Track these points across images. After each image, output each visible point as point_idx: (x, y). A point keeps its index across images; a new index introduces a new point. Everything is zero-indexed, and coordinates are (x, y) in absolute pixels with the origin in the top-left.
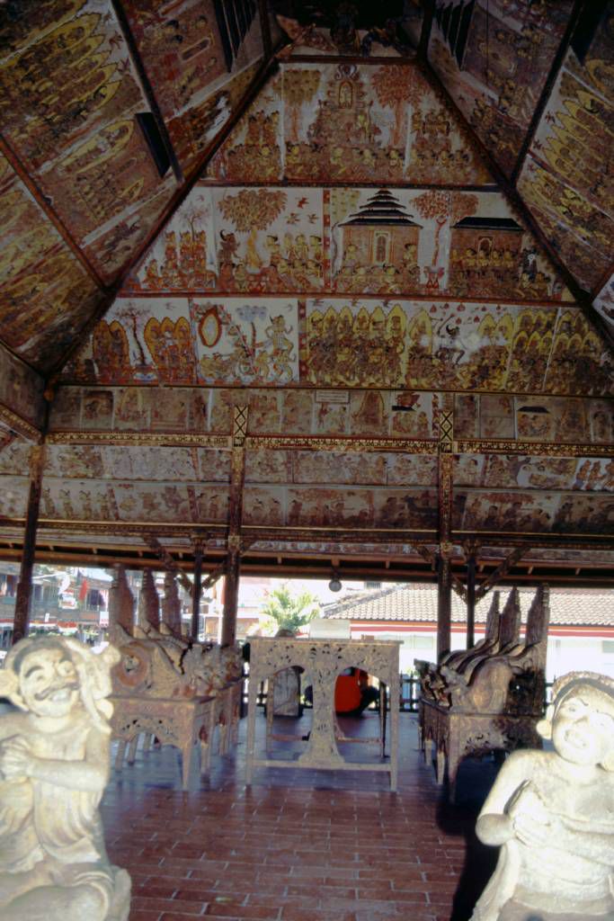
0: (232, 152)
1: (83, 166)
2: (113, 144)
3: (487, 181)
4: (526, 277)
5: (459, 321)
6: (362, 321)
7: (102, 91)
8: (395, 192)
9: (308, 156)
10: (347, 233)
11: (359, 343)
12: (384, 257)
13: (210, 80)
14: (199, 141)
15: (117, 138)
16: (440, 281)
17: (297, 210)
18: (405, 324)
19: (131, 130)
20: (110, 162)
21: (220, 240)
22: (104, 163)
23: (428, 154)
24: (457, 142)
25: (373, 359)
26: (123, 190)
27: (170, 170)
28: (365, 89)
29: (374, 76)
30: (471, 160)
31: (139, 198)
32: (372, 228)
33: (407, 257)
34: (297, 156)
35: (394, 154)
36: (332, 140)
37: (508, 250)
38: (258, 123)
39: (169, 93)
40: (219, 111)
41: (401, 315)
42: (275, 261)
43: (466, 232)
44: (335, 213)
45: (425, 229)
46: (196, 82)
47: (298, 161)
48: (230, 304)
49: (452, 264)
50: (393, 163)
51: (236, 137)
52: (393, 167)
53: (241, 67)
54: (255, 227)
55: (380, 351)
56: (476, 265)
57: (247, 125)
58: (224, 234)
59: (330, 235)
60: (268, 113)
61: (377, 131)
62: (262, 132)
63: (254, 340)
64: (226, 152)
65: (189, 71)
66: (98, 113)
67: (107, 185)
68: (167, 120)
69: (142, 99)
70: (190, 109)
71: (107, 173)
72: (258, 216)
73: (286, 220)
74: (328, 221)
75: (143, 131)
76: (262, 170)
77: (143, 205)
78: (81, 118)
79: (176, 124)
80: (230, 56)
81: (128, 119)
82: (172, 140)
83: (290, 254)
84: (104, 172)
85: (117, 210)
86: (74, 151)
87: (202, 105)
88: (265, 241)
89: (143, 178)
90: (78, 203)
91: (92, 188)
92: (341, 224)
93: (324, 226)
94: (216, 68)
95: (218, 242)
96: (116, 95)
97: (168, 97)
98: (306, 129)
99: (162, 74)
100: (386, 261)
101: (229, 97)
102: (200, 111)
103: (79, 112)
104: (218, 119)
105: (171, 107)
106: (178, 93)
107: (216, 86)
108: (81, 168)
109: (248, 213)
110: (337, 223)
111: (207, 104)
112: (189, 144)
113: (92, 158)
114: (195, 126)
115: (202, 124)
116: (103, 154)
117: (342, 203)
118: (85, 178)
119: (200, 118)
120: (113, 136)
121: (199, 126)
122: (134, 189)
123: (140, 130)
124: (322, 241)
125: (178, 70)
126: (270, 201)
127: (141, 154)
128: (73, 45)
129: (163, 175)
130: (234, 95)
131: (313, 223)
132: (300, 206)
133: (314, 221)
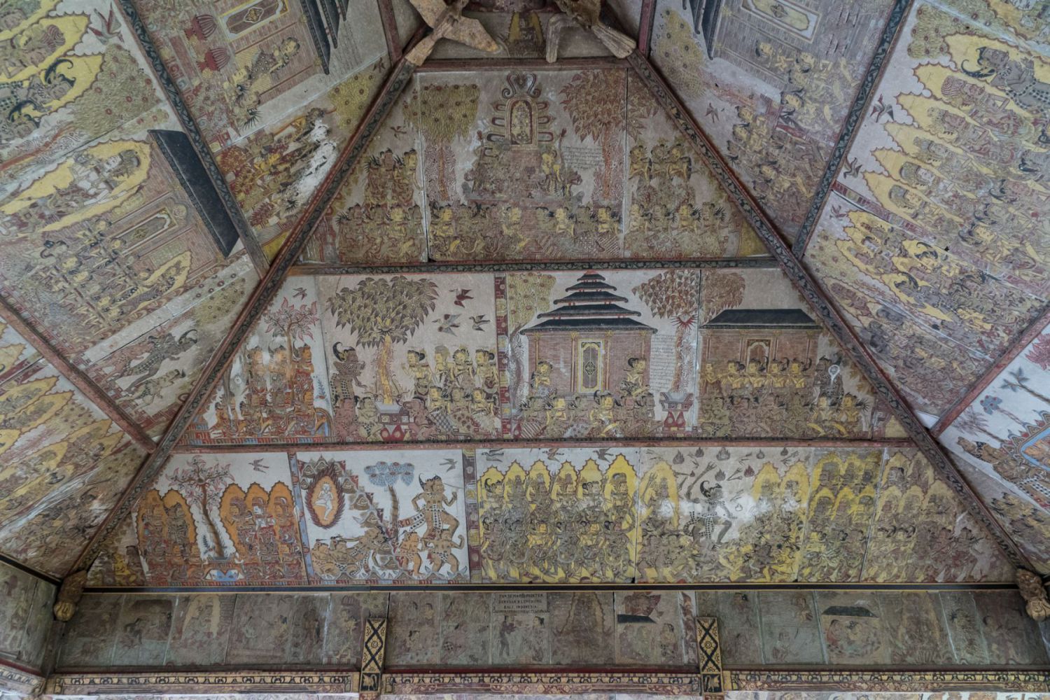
0: (344, 217)
1: (51, 219)
2: (110, 185)
3: (756, 251)
4: (825, 403)
5: (720, 475)
6: (566, 482)
7: (61, 68)
8: (609, 276)
9: (467, 224)
10: (534, 344)
11: (562, 516)
12: (594, 382)
13: (291, 82)
14: (286, 196)
15: (118, 173)
16: (686, 415)
17: (453, 310)
18: (634, 484)
19: (146, 162)
20: (112, 218)
21: (332, 359)
22: (98, 218)
23: (658, 212)
24: (705, 190)
25: (585, 541)
26: (150, 271)
27: (239, 245)
28: (551, 112)
29: (565, 90)
30: (728, 217)
31: (186, 288)
32: (574, 334)
33: (632, 378)
34: (448, 224)
35: (603, 215)
36: (504, 196)
37: (795, 360)
38: (383, 170)
39: (212, 94)
40: (316, 146)
41: (626, 470)
42: (422, 390)
43: (727, 335)
44: (514, 312)
45: (661, 332)
46: (263, 83)
47: (451, 232)
48: (356, 461)
49: (705, 385)
50: (603, 228)
51: (349, 194)
52: (602, 235)
53: (348, 67)
54: (388, 338)
55: (595, 527)
56: (743, 387)
57: (365, 173)
58: (340, 348)
59: (507, 347)
60: (398, 153)
61: (575, 179)
62: (390, 184)
63: (395, 516)
64: (335, 218)
65: (247, 58)
66: (63, 116)
67: (114, 259)
68: (216, 148)
69: (158, 101)
70: (260, 133)
71: (108, 238)
72: (393, 321)
73: (437, 325)
74: (503, 325)
75: (173, 165)
76: (394, 245)
77: (197, 303)
78: (25, 119)
79: (236, 158)
80: (324, 42)
81: (136, 138)
82: (233, 188)
83: (446, 381)
84: (102, 235)
85: (145, 308)
86: (24, 186)
87: (283, 129)
88: (405, 360)
89: (189, 253)
90: (56, 288)
91: (81, 264)
92: (526, 330)
93: (498, 334)
94: (300, 60)
95: (331, 362)
96: (99, 84)
97: (213, 103)
98: (460, 180)
99: (192, 54)
100: (599, 387)
101: (331, 121)
102: (279, 141)
103: (18, 107)
104: (316, 159)
105: (221, 124)
106: (230, 97)
107: (303, 97)
108: (47, 223)
109: (376, 316)
110: (519, 327)
111: (291, 130)
112: (267, 200)
113: (68, 205)
114: (274, 167)
115: (288, 165)
116: (93, 201)
117: (525, 296)
118: (62, 243)
119: (281, 153)
120: (108, 167)
121: (281, 168)
122: (173, 272)
123: (167, 164)
124: (496, 358)
125: (222, 51)
126: (409, 296)
127: (175, 209)
129: (227, 253)
130: (338, 119)
131: (480, 329)
132: (458, 303)
133: (482, 326)
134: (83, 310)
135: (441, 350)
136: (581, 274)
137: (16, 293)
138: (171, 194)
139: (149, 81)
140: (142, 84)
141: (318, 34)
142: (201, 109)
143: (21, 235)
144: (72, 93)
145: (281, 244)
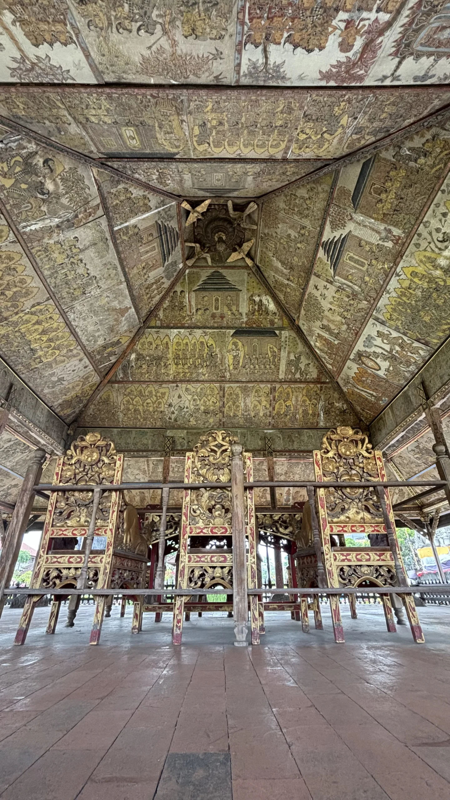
1: (239, 364)
2: (238, 350)
4: (422, 160)
5: (438, 230)
6: (403, 294)
7: (208, 345)
8: (324, 239)
9: (295, 274)
10: (339, 275)
12: (363, 263)
13: (238, 300)
14: (271, 314)
15: (236, 347)
16: (394, 233)
19: (237, 341)
20: (247, 354)
21: (324, 330)
22: (244, 356)
23: (306, 212)
24: (302, 192)
26: (267, 354)
27: (277, 332)
28: (270, 233)
29: (265, 226)
30: (314, 186)
31: (280, 349)
32: (341, 261)
33: (367, 248)
34: (294, 279)
35: (302, 232)
36: (290, 259)
38: (277, 286)
39: (230, 320)
40: (261, 301)
41: (411, 269)
42: (343, 316)
43: (362, 202)
44: (326, 276)
45: (352, 229)
46: (234, 308)
47: (296, 279)
48: (360, 347)
50: (307, 234)
52: (309, 235)
53: (243, 285)
54: (322, 314)
58: (321, 327)
59: (337, 284)
60: (273, 280)
61: (289, 236)
62: (280, 287)
63: (387, 351)
65: (226, 309)
66: (218, 350)
67: (258, 359)
68: (244, 325)
69: (226, 331)
70: (246, 314)
71: (251, 357)
72: (317, 309)
73: (323, 299)
74: (329, 281)
76: (296, 296)
77: (287, 349)
78: (214, 356)
79: (250, 322)
80: (233, 289)
81: (231, 340)
82: (258, 326)
83: (342, 308)
84: (249, 358)
85: (278, 360)
86: (228, 363)
87: (249, 308)
88: (331, 314)
89: (269, 344)
90: (256, 372)
91: (254, 365)
92: (334, 275)
93: (332, 284)
94: (233, 296)
96: (215, 340)
97: (232, 321)
98: (283, 269)
99: (219, 320)
100: (366, 262)
101: (256, 294)
102: (252, 310)
103: (212, 355)
104: (265, 302)
105: (238, 321)
106: (234, 317)
107: (244, 299)
109: (314, 312)
110: (332, 277)
111: (251, 306)
112: (268, 319)
113: (237, 359)
114: (259, 314)
115: (261, 310)
116: (240, 355)
117: (322, 269)
118: (246, 365)
119: (256, 311)
120: (234, 348)
121: (261, 312)
122: (271, 350)
123: (241, 337)
124: (340, 289)
125: (221, 314)
126: (311, 301)
127: (254, 341)
128: (182, 347)
129: (277, 336)
130: (257, 292)
131: (328, 289)
133: (327, 287)
134: (267, 371)
135: (331, 303)
136: (321, 248)
137: (252, 379)
138: (249, 340)
139: (220, 331)
140: (220, 333)
141: (230, 290)
142: (232, 324)
143: (238, 370)
144: (214, 345)
145: (286, 321)
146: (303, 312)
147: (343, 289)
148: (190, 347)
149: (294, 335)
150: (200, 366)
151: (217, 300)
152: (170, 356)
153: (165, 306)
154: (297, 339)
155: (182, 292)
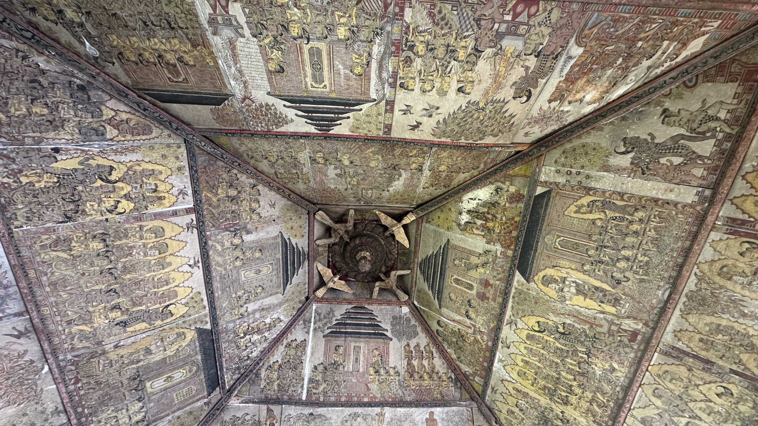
0: (474, 169)
1: (603, 290)
2: (564, 280)
4: (71, 15)
7: (537, 329)
10: (365, 92)
12: (311, 55)
13: (463, 251)
14: (497, 198)
15: (556, 281)
16: (209, 9)
19: (541, 274)
20: (579, 266)
21: (536, 91)
22: (584, 272)
23: (288, 160)
24: (264, 167)
26: (594, 222)
27: (540, 190)
28: (352, 195)
30: (245, 155)
31: (588, 190)
32: (333, 95)
33: (276, 54)
34: (413, 162)
35: (321, 160)
36: (379, 172)
37: (136, 64)
38: (442, 184)
39: (495, 274)
40: (469, 212)
42: (473, 58)
43: (208, 88)
44: (380, 115)
45: (263, 93)
46: (474, 260)
47: (413, 159)
49: (206, 44)
50: (320, 155)
51: (465, 179)
52: (320, 152)
53: (440, 235)
54: (481, 105)
56: (168, 40)
57: (453, 184)
58: (525, 99)
59: (388, 90)
60: (432, 188)
61: (339, 176)
62: (441, 179)
65: (473, 273)
66: (552, 317)
67: (602, 246)
68: (510, 253)
69: (516, 288)
70: (488, 243)
71: (592, 259)
72: (472, 116)
73: (439, 111)
74: (388, 107)
75: (533, 262)
76: (451, 156)
77: (593, 173)
78: (566, 329)
79: (505, 240)
80: (445, 252)
81: (536, 286)
82: (517, 227)
83: (447, 67)
84: (592, 263)
85: (622, 200)
86: (596, 311)
87: (478, 235)
88: (476, 87)
89: (566, 213)
90: (646, 259)
91: (618, 259)
92: (372, 102)
93: (394, 101)
94: (456, 255)
95: (539, 89)
96: (530, 313)
97: (497, 270)
98: (402, 179)
99: (492, 292)
100: (306, 48)
101: (457, 218)
102: (483, 231)
103: (563, 334)
104: (472, 205)
105: (500, 260)
106: (490, 265)
107: (463, 240)
108: (607, 291)
109: (482, 120)
110: (376, 104)
111: (476, 232)
112: (507, 205)
113: (589, 289)
114: (492, 220)
115: (486, 215)
116: (577, 281)
117: (370, 123)
118: (612, 277)
119: (486, 224)
120: (557, 287)
121: (490, 216)
122: (584, 210)
123: (534, 265)
124: (398, 83)
125: (481, 283)
126: (452, 130)
127: (550, 243)
128: (530, 374)
129: (548, 193)
130: (453, 215)
131: (407, 106)
132: (419, 124)
133: (405, 108)
134: (653, 233)
135: (442, 93)
136: (331, 132)
137: (666, 275)
138: (545, 251)
139: (513, 297)
140: (516, 299)
141: (445, 257)
142: (503, 272)
143: (624, 297)
145: (518, 169)
146: (489, 140)
147: (395, 75)
148: (534, 360)
149: (556, 153)
150: (584, 366)
151: (457, 281)
152: (544, 401)
153: (454, 356)
154: (568, 146)
155: (438, 323)
